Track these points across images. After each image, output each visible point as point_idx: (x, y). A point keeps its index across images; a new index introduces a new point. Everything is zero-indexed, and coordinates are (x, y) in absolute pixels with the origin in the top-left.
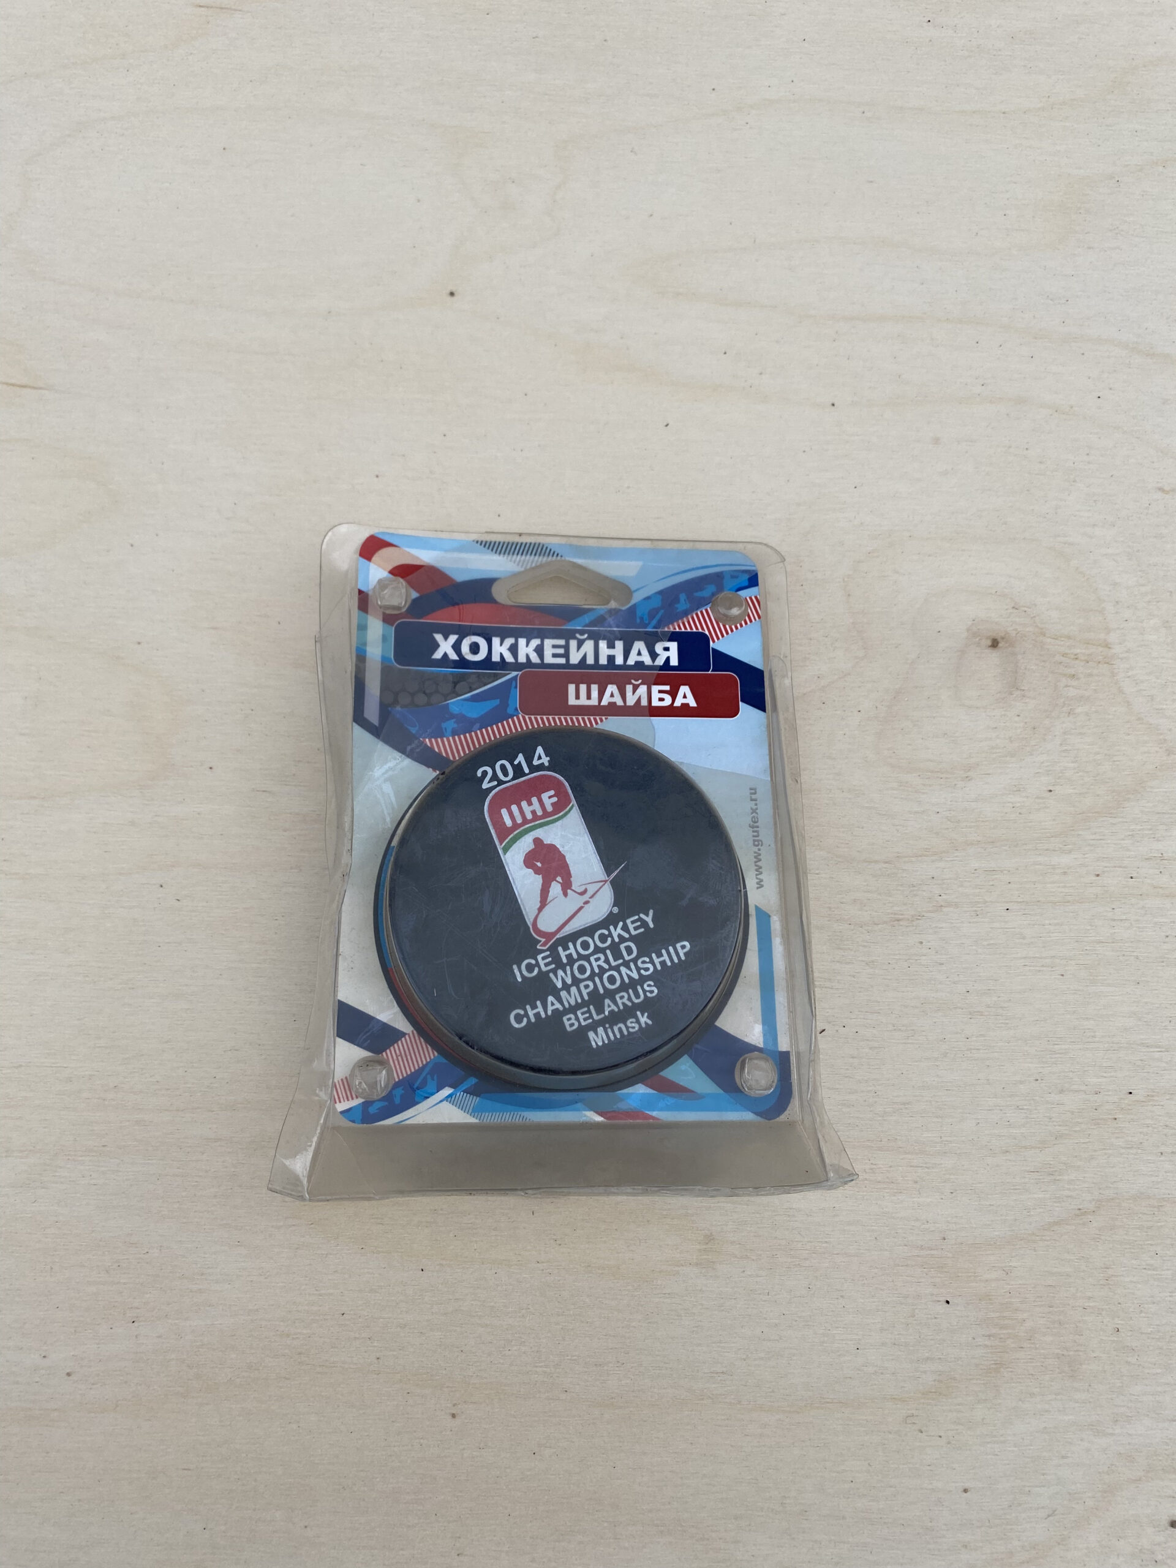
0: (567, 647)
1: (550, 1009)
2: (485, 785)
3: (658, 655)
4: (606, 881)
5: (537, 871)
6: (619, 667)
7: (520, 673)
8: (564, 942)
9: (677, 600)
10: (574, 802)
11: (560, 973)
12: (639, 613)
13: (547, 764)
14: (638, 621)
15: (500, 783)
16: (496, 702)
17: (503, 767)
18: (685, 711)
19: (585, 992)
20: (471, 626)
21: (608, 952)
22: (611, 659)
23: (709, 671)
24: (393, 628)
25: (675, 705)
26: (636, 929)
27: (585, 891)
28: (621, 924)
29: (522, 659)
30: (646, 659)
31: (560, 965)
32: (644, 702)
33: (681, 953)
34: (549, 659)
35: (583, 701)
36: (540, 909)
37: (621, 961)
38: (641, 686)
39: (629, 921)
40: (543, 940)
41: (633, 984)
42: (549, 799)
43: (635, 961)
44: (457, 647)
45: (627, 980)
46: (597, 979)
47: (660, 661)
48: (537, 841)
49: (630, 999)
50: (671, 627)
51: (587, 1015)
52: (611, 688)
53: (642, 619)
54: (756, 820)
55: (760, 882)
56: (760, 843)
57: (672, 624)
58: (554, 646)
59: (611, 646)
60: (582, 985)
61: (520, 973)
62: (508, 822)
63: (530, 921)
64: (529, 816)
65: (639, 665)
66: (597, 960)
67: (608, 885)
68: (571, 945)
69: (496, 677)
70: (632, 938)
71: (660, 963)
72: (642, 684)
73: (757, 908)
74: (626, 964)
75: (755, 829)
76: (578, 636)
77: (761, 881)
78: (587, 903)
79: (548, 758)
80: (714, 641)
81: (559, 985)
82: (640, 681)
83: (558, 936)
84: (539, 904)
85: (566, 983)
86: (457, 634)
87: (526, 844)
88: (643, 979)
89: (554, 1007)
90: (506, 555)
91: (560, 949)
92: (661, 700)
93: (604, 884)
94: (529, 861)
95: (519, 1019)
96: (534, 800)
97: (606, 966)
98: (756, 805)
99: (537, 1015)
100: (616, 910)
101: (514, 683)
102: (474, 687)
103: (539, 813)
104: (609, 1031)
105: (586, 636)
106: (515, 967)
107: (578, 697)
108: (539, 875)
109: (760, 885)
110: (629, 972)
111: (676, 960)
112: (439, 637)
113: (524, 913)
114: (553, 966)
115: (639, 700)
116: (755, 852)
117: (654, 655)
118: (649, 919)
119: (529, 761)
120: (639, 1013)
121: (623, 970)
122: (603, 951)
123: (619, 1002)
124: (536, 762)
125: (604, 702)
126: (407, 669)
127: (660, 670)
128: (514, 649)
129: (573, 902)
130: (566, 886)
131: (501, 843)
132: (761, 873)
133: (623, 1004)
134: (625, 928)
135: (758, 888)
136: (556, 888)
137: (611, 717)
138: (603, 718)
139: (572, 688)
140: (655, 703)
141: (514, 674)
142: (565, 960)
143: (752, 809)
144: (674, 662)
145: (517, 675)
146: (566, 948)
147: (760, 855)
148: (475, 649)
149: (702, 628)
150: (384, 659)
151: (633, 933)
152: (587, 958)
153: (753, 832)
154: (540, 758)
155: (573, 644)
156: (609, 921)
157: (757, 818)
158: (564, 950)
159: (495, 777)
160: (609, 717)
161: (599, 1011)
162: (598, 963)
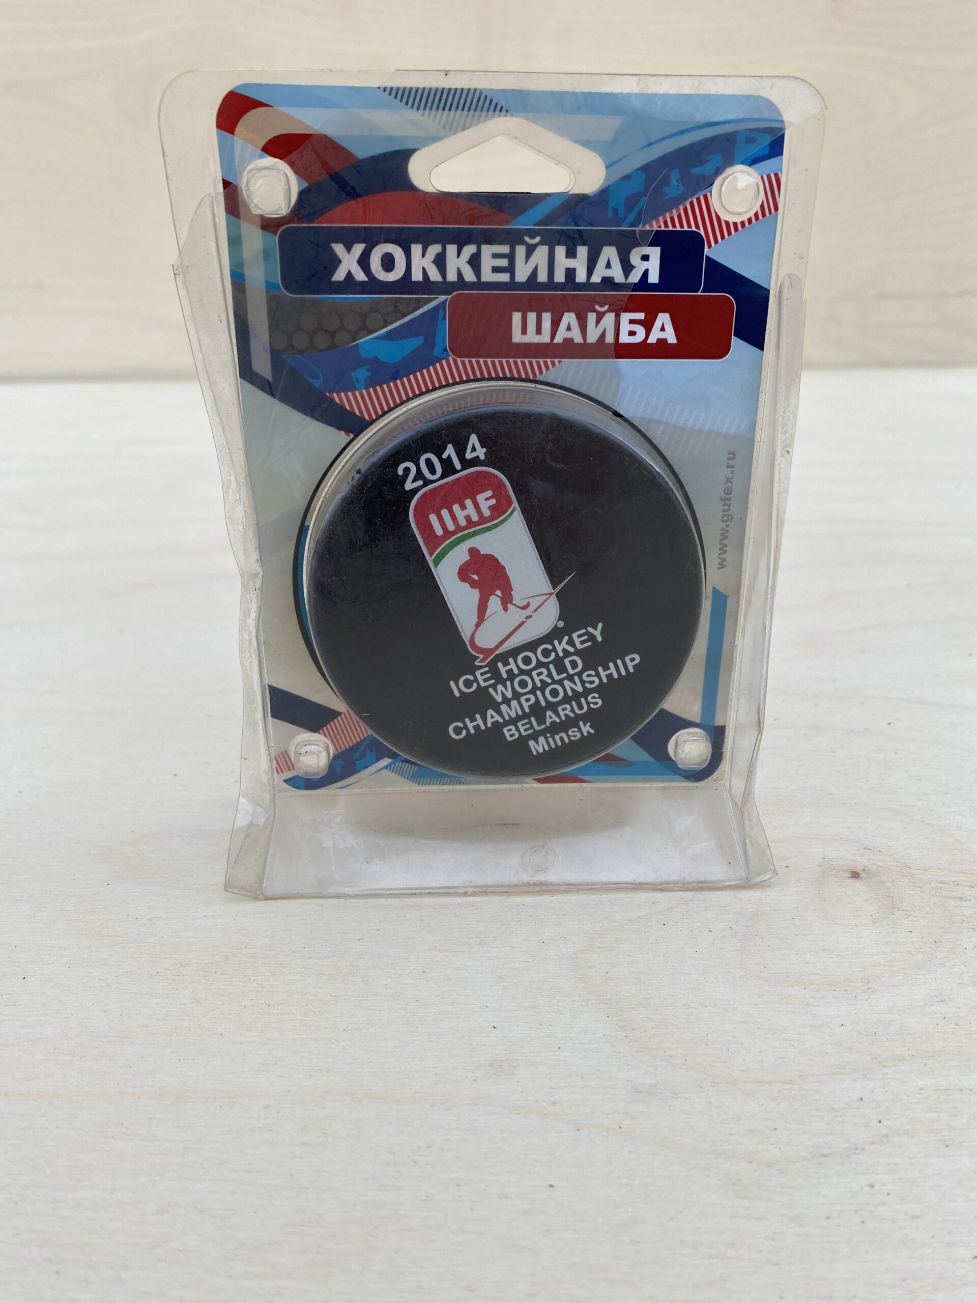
0: (511, 257)
1: (490, 721)
2: (409, 486)
3: (634, 267)
4: (551, 594)
5: (473, 584)
6: (581, 286)
7: (450, 297)
8: (504, 658)
9: (665, 181)
10: (515, 504)
11: (500, 687)
12: (612, 203)
13: (482, 457)
14: (610, 214)
15: (427, 482)
16: (417, 342)
17: (429, 462)
18: (661, 350)
19: (526, 706)
20: (382, 227)
21: (551, 667)
22: (570, 273)
23: (698, 292)
24: (277, 237)
25: (649, 341)
26: (582, 643)
27: (528, 605)
28: (566, 638)
29: (452, 276)
30: (617, 274)
31: (500, 680)
32: (610, 339)
33: (630, 665)
34: (487, 276)
35: (531, 337)
36: (478, 625)
37: (565, 675)
38: (607, 314)
39: (575, 635)
40: (481, 656)
41: (577, 696)
42: (485, 500)
43: (580, 674)
44: (364, 261)
45: (570, 693)
46: (538, 693)
47: (635, 278)
48: (473, 551)
49: (572, 710)
50: (654, 223)
51: (528, 726)
52: (569, 318)
53: (615, 210)
54: (730, 491)
55: (723, 562)
56: (730, 518)
57: (656, 217)
58: (495, 256)
59: (571, 254)
60: (523, 699)
61: (457, 688)
62: (439, 532)
63: (467, 639)
64: (463, 523)
65: (608, 282)
66: (539, 674)
67: (554, 598)
68: (511, 660)
69: (418, 304)
70: (578, 653)
71: (607, 676)
72: (609, 311)
73: (715, 591)
74: (571, 678)
75: (726, 502)
76: (527, 239)
77: (724, 560)
78: (529, 617)
79: (484, 450)
80: (710, 246)
81: (499, 699)
82: (606, 307)
83: (497, 652)
84: (477, 620)
85: (507, 697)
86: (363, 242)
87: (459, 555)
88: (587, 692)
89: (494, 720)
90: (427, 112)
91: (500, 665)
92: (632, 333)
93: (549, 597)
94: (463, 573)
95: (458, 731)
96: (468, 503)
97: (549, 681)
98: (732, 472)
99: (477, 727)
100: (561, 624)
101: (441, 311)
102: (389, 319)
103: (475, 518)
104: (550, 740)
105: (538, 239)
106: (452, 684)
107: (524, 331)
108: (475, 588)
109: (722, 565)
110: (573, 686)
111: (624, 673)
112: (339, 249)
113: (460, 630)
114: (493, 681)
115: (603, 335)
116: (722, 529)
117: (627, 268)
118: (597, 633)
119: (461, 453)
120: (581, 723)
121: (567, 683)
122: (546, 666)
123: (562, 714)
124: (469, 455)
125: (558, 339)
126: (301, 298)
127: (633, 291)
128: (440, 261)
129: (515, 615)
130: (507, 600)
131: (431, 555)
132: (725, 552)
133: (566, 715)
134: (571, 643)
135: (719, 569)
136: (494, 602)
137: (566, 360)
138: (556, 361)
139: (517, 317)
140: (624, 338)
141: (442, 298)
142: (505, 676)
143: (726, 478)
144: (654, 278)
145: (447, 299)
146: (506, 664)
147: (727, 532)
148: (388, 263)
149: (697, 226)
150: (269, 286)
151: (579, 647)
152: (529, 673)
153: (724, 505)
154: (474, 449)
155: (521, 251)
156: (555, 634)
157: (731, 489)
158: (504, 665)
159: (419, 475)
160: (563, 360)
161: (541, 721)
162: (541, 677)
